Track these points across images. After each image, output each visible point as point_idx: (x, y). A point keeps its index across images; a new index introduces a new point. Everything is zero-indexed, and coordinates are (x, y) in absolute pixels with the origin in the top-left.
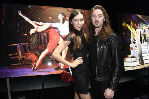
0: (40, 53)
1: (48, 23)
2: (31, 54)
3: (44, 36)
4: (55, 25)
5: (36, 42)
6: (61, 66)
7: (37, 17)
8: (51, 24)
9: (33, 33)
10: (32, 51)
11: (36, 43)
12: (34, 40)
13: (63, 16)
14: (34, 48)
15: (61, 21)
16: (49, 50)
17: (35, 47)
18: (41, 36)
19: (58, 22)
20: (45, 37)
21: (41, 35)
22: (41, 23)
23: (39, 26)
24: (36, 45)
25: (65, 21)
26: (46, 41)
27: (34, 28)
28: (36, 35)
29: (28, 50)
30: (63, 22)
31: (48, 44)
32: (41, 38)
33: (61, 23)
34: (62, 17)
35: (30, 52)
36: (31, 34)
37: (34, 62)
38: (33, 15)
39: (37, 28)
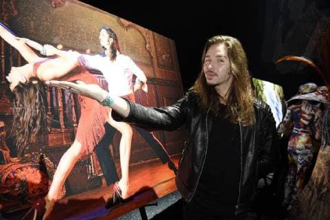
0: (56, 162)
1: (71, 51)
2: (21, 169)
3: (63, 98)
5: (35, 119)
6: (121, 192)
8: (80, 57)
9: (24, 81)
10: (22, 155)
11: (38, 122)
13: (111, 37)
14: (30, 144)
15: (108, 52)
17: (33, 138)
18: (51, 95)
19: (100, 54)
20: (67, 98)
21: (54, 93)
24: (36, 130)
25: (118, 53)
26: (71, 113)
28: (35, 91)
29: (6, 153)
30: (114, 57)
31: (77, 123)
32: (55, 104)
33: (108, 58)
34: (109, 41)
35: (15, 159)
36: (12, 87)
38: (16, 13)
39: (37, 65)
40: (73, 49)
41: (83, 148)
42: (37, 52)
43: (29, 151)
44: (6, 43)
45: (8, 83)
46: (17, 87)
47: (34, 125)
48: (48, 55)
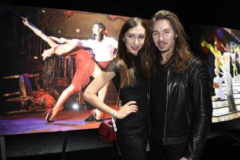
0: (60, 94)
1: (74, 39)
2: (44, 94)
3: (67, 63)
4: (86, 43)
5: (52, 73)
6: (96, 115)
7: (55, 29)
8: (79, 42)
9: (49, 56)
10: (45, 88)
11: (53, 74)
12: (49, 70)
13: (100, 28)
15: (97, 37)
16: (75, 86)
18: (61, 62)
19: (92, 38)
20: (69, 63)
21: (63, 61)
22: (62, 40)
23: (58, 45)
24: (52, 78)
25: (104, 36)
26: (70, 70)
27: (50, 47)
28: (54, 60)
29: (39, 87)
30: (101, 39)
31: (73, 76)
32: (63, 67)
33: (97, 40)
34: (99, 30)
35: (42, 90)
36: (44, 59)
37: (49, 108)
38: (48, 25)
39: (55, 48)
40: (75, 38)
41: (75, 88)
42: (56, 42)
43: (48, 87)
44: (43, 40)
45: (42, 57)
46: (46, 59)
47: (52, 75)
48: (61, 42)
